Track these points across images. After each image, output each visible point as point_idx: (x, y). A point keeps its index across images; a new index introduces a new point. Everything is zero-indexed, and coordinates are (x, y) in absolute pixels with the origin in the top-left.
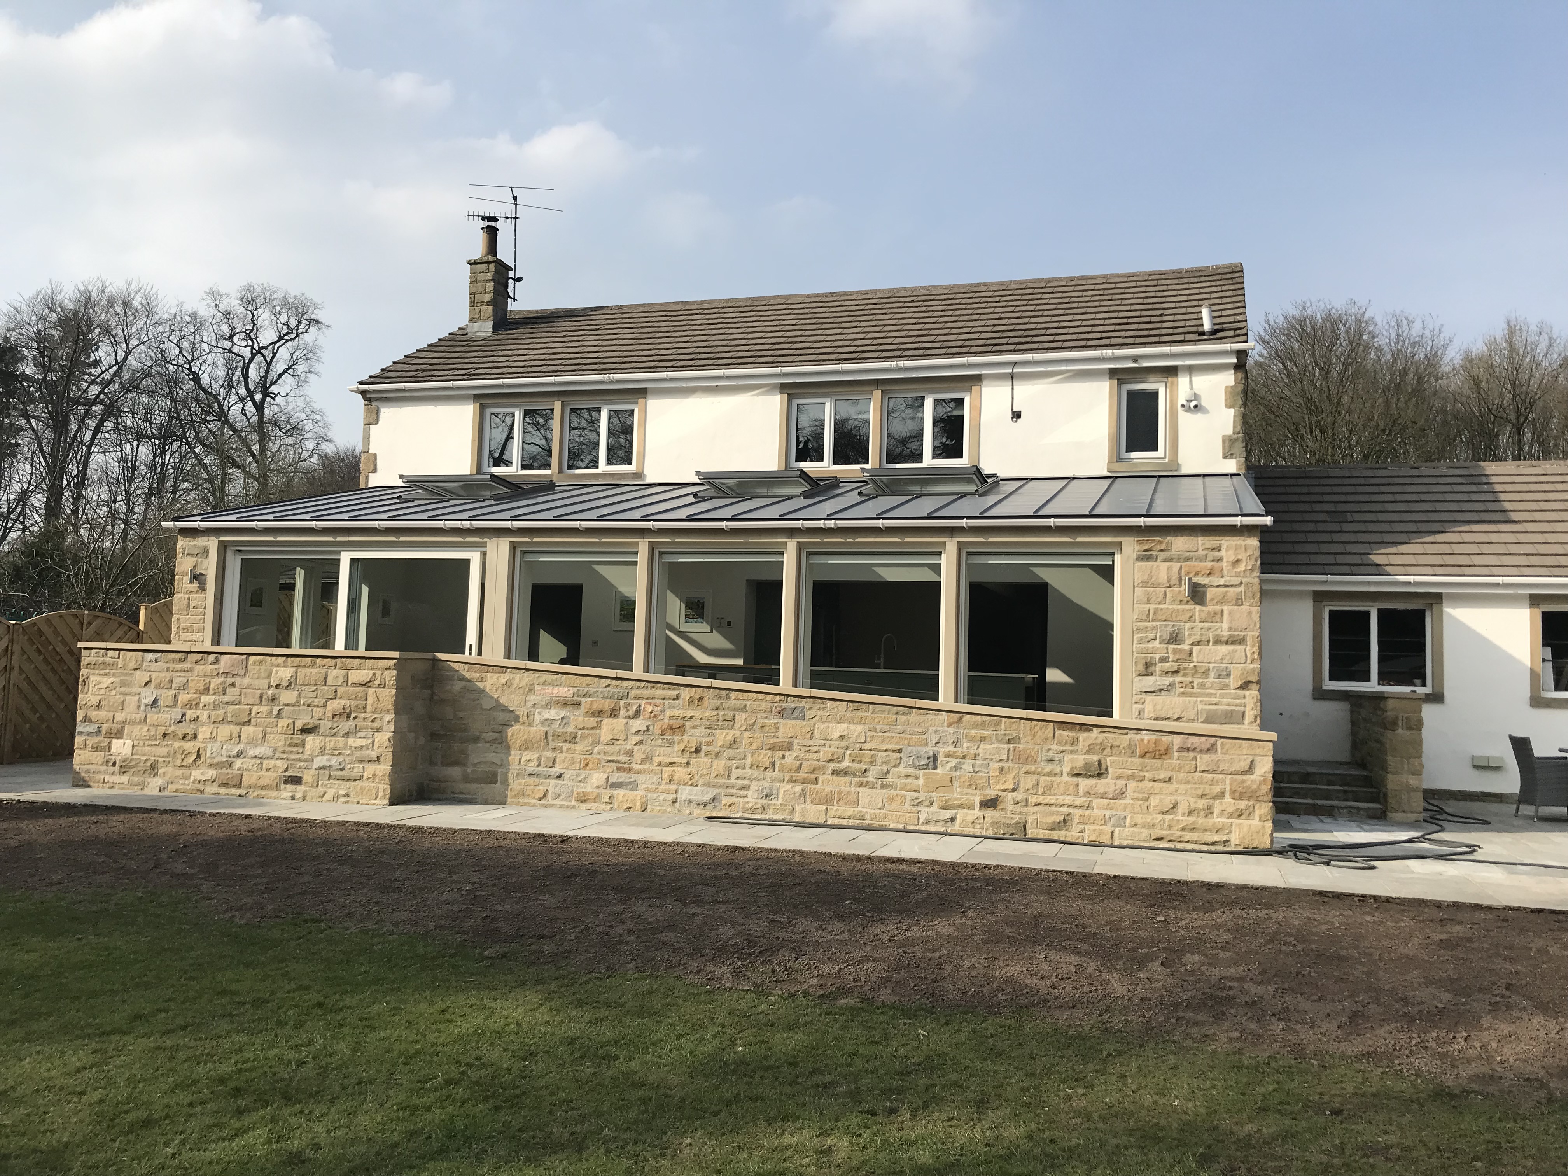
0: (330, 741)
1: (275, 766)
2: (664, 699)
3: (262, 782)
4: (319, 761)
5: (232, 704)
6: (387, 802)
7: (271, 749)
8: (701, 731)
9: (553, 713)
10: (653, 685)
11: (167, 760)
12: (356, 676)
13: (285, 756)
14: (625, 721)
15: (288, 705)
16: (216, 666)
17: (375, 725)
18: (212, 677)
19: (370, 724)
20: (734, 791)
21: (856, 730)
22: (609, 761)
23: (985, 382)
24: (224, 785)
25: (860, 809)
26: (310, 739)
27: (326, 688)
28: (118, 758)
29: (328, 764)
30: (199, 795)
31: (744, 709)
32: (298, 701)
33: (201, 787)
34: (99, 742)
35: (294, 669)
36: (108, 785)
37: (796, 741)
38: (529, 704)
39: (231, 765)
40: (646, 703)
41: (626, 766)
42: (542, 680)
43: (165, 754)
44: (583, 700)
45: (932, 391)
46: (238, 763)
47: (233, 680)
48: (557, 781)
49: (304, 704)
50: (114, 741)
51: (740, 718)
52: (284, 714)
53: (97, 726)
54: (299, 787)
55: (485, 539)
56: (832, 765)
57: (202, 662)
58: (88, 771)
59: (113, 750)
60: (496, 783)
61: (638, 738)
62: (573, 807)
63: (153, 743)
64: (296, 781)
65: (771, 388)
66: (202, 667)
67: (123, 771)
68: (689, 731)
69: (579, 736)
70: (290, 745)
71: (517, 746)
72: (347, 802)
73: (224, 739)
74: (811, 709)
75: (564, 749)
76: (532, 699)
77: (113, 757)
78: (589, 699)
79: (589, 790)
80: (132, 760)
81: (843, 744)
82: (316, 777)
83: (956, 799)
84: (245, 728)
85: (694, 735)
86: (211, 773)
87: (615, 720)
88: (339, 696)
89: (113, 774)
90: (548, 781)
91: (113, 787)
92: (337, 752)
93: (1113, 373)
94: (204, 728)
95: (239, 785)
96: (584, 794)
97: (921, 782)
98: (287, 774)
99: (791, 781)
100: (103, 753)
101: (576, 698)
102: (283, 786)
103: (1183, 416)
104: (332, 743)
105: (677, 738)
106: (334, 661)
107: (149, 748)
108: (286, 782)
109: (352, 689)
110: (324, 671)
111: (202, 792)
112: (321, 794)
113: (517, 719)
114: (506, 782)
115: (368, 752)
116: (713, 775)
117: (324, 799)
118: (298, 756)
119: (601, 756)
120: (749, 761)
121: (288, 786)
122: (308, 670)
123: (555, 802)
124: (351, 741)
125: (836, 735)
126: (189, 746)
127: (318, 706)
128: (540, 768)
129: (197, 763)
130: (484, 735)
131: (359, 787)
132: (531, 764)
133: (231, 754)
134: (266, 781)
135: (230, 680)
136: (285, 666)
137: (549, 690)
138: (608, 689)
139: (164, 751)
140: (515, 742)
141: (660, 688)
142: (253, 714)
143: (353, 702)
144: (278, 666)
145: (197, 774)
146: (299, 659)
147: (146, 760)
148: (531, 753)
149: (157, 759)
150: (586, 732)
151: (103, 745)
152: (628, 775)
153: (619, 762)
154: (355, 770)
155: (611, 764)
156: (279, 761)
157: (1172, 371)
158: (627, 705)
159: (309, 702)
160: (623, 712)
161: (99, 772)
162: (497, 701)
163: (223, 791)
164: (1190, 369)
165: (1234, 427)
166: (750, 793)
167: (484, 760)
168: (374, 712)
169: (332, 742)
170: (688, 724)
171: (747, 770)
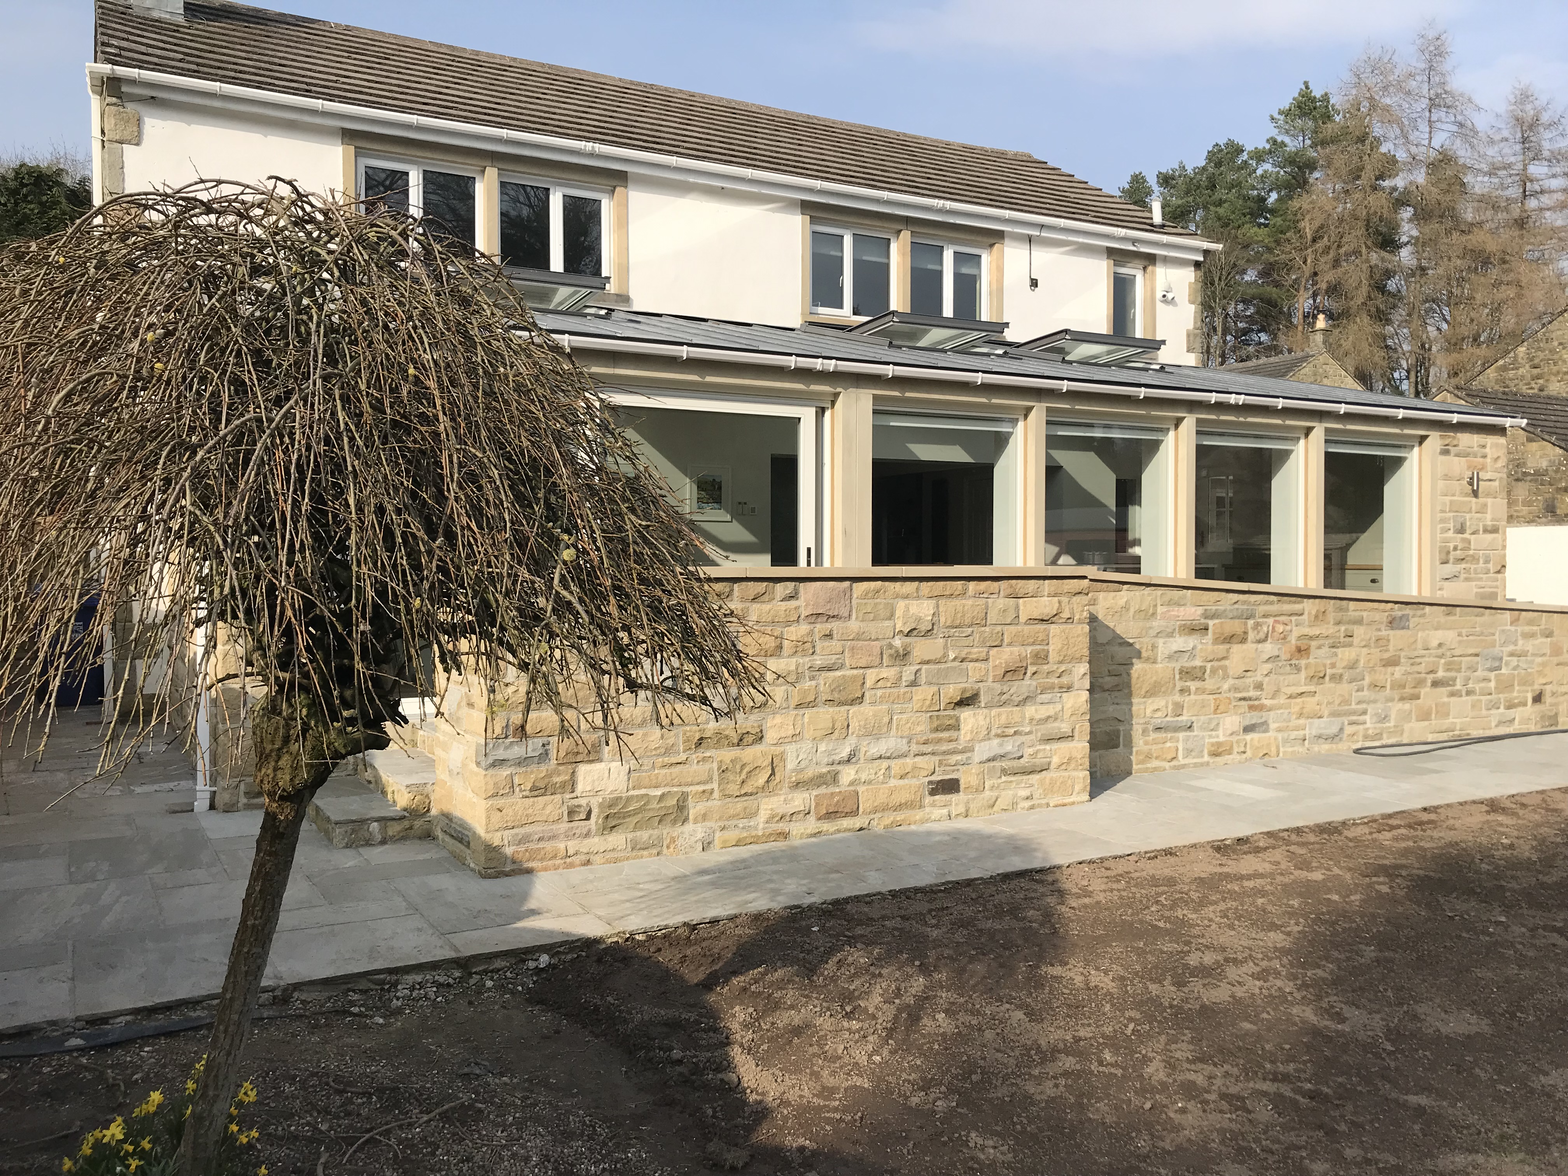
0: (999, 715)
1: (915, 768)
2: (1291, 615)
3: (897, 799)
4: (983, 751)
5: (830, 669)
6: (1087, 797)
7: (905, 741)
8: (1325, 650)
9: (1180, 642)
10: (1280, 598)
11: (708, 787)
12: (1029, 608)
13: (928, 749)
14: (1254, 646)
15: (928, 662)
16: (793, 603)
17: (1065, 680)
18: (788, 623)
19: (1056, 681)
20: (1354, 718)
21: (1449, 636)
22: (1241, 699)
23: (1007, 241)
24: (830, 815)
25: (1451, 720)
26: (966, 715)
27: (987, 629)
28: (595, 803)
29: (1001, 751)
30: (781, 844)
31: (1359, 622)
32: (945, 655)
33: (782, 826)
34: (549, 775)
35: (933, 602)
36: (577, 860)
37: (1403, 654)
38: (1153, 633)
39: (834, 778)
40: (1275, 621)
41: (1256, 703)
42: (1166, 598)
43: (704, 777)
44: (1211, 623)
45: (952, 241)
46: (848, 774)
47: (829, 626)
48: (1188, 733)
49: (954, 659)
50: (583, 769)
51: (1359, 632)
52: (923, 679)
53: (539, 742)
54: (954, 797)
55: (839, 390)
56: (1431, 677)
57: (766, 597)
58: (525, 839)
59: (580, 788)
60: (1117, 746)
61: (1269, 666)
62: (1208, 764)
63: (674, 760)
64: (950, 786)
65: (790, 205)
66: (766, 607)
67: (611, 823)
68: (1314, 652)
69: (1208, 671)
70: (937, 730)
71: (1143, 692)
72: (1032, 807)
73: (819, 734)
74: (1414, 616)
75: (1193, 688)
76: (1157, 624)
77: (583, 802)
78: (1216, 621)
79: (1222, 739)
80: (629, 799)
81: (1440, 651)
82: (981, 776)
83: (1516, 698)
84: (853, 709)
85: (1319, 656)
86: (800, 800)
87: (1245, 646)
88: (1006, 641)
89: (587, 835)
90: (1177, 735)
91: (588, 862)
92: (1012, 731)
93: (1111, 253)
94: (778, 719)
95: (855, 813)
96: (1219, 744)
97: (1492, 684)
98: (935, 778)
99: (1402, 699)
100: (558, 797)
101: (1203, 621)
102: (928, 799)
103: (1160, 307)
104: (1003, 717)
105: (1303, 662)
106: (996, 584)
107: (664, 771)
108: (933, 793)
109: (1026, 628)
110: (981, 602)
111: (785, 835)
112: (991, 802)
113: (1139, 654)
114: (1129, 744)
115: (1056, 724)
116: (1337, 702)
117: (995, 808)
118: (951, 746)
119: (1231, 695)
120: (1366, 682)
121: (937, 797)
122: (958, 603)
123: (1187, 761)
124: (1030, 711)
125: (1435, 643)
126: (750, 753)
127: (977, 660)
128: (1168, 719)
129: (771, 784)
130: (1100, 680)
131: (1047, 781)
132: (1159, 714)
133: (837, 758)
134: (903, 797)
135: (821, 627)
136: (918, 597)
137: (1176, 611)
138: (1236, 606)
139: (695, 769)
140: (1141, 688)
141: (1286, 602)
142: (869, 684)
143: (1029, 649)
144: (907, 597)
145: (769, 805)
146: (941, 583)
147: (663, 796)
148: (1157, 700)
149: (685, 789)
150: (1216, 664)
151: (557, 779)
152: (1260, 714)
153: (1250, 699)
154: (1040, 755)
155: (1243, 703)
156: (918, 759)
157: (1151, 259)
158: (1257, 625)
159: (963, 655)
160: (1251, 636)
161: (553, 837)
162: (1113, 631)
163: (826, 826)
164: (1166, 260)
165: (1195, 323)
166: (1367, 718)
167: (1103, 716)
168: (1061, 662)
169: (1003, 715)
170: (1314, 644)
171: (1366, 693)
